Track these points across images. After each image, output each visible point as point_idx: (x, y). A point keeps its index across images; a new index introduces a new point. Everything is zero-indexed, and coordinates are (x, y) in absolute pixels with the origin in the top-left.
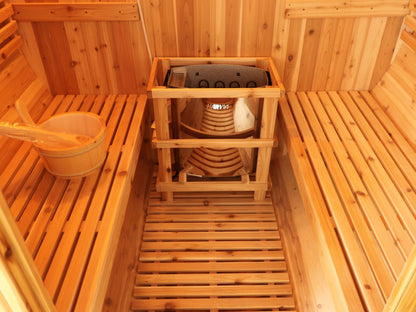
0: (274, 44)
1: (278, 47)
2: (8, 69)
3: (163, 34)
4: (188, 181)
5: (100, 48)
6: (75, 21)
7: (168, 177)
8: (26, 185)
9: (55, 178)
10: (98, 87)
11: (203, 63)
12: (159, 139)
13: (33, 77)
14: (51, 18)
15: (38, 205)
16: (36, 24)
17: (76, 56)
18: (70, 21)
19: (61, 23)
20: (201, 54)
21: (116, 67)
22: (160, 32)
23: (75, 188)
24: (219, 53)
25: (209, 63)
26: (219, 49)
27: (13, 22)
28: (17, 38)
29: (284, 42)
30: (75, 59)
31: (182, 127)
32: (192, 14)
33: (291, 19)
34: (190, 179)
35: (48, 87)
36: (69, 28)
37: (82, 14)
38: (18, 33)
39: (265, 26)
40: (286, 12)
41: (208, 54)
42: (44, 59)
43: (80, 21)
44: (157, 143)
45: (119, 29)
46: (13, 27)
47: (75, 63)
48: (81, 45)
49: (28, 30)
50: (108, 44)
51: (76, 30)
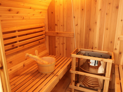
0: (114, 48)
1: (116, 49)
2: (40, 46)
3: (80, 42)
4: (79, 86)
5: (63, 44)
6: (58, 36)
7: (73, 84)
8: (32, 72)
9: (39, 72)
10: (61, 54)
11: (91, 51)
12: (72, 70)
13: (46, 49)
14: (53, 35)
15: (32, 77)
16: (49, 36)
17: (57, 45)
18: (57, 36)
19: (55, 36)
20: (91, 48)
21: (66, 49)
22: (79, 41)
23: (43, 76)
24: (96, 49)
25: (93, 51)
26: (96, 48)
27: (44, 35)
28: (44, 39)
29: (118, 48)
30: (56, 46)
31: (81, 68)
32: (89, 37)
33: (120, 41)
34: (80, 86)
35: (49, 52)
36: (57, 38)
37: (60, 35)
38: (45, 38)
39: (111, 42)
40: (118, 39)
41: (92, 49)
42: (49, 45)
43: (60, 36)
44: (71, 71)
45: (69, 39)
46: (44, 36)
47: (56, 47)
48: (58, 42)
49: (47, 38)
50: (65, 43)
51: (58, 38)
